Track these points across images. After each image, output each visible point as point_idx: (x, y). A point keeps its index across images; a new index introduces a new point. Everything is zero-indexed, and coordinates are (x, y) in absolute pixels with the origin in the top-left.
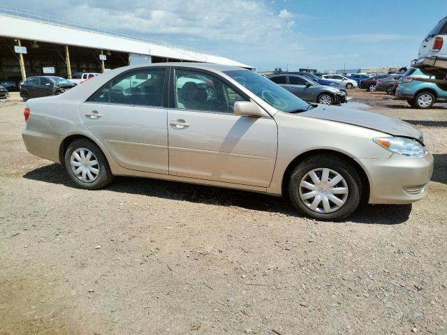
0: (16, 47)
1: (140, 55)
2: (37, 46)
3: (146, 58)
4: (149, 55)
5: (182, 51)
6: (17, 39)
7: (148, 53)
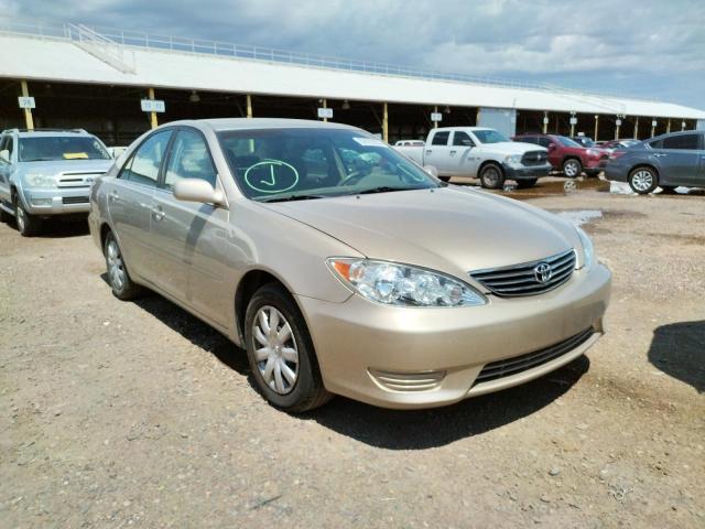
0: (320, 110)
1: (497, 109)
2: (346, 107)
3: (507, 114)
4: (512, 109)
5: (580, 97)
6: (323, 99)
7: (511, 106)
